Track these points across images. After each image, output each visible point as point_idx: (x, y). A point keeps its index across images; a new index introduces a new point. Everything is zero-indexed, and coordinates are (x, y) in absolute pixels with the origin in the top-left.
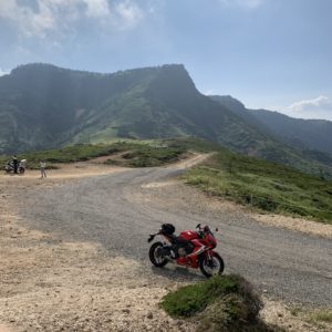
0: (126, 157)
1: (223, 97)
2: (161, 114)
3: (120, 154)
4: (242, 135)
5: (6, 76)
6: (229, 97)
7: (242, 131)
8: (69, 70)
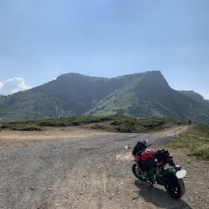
0: (113, 124)
1: (188, 92)
2: (145, 102)
3: (109, 122)
4: (203, 117)
5: (54, 80)
6: (192, 91)
7: (203, 114)
8: (89, 77)
